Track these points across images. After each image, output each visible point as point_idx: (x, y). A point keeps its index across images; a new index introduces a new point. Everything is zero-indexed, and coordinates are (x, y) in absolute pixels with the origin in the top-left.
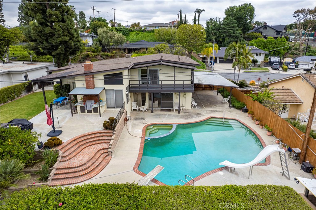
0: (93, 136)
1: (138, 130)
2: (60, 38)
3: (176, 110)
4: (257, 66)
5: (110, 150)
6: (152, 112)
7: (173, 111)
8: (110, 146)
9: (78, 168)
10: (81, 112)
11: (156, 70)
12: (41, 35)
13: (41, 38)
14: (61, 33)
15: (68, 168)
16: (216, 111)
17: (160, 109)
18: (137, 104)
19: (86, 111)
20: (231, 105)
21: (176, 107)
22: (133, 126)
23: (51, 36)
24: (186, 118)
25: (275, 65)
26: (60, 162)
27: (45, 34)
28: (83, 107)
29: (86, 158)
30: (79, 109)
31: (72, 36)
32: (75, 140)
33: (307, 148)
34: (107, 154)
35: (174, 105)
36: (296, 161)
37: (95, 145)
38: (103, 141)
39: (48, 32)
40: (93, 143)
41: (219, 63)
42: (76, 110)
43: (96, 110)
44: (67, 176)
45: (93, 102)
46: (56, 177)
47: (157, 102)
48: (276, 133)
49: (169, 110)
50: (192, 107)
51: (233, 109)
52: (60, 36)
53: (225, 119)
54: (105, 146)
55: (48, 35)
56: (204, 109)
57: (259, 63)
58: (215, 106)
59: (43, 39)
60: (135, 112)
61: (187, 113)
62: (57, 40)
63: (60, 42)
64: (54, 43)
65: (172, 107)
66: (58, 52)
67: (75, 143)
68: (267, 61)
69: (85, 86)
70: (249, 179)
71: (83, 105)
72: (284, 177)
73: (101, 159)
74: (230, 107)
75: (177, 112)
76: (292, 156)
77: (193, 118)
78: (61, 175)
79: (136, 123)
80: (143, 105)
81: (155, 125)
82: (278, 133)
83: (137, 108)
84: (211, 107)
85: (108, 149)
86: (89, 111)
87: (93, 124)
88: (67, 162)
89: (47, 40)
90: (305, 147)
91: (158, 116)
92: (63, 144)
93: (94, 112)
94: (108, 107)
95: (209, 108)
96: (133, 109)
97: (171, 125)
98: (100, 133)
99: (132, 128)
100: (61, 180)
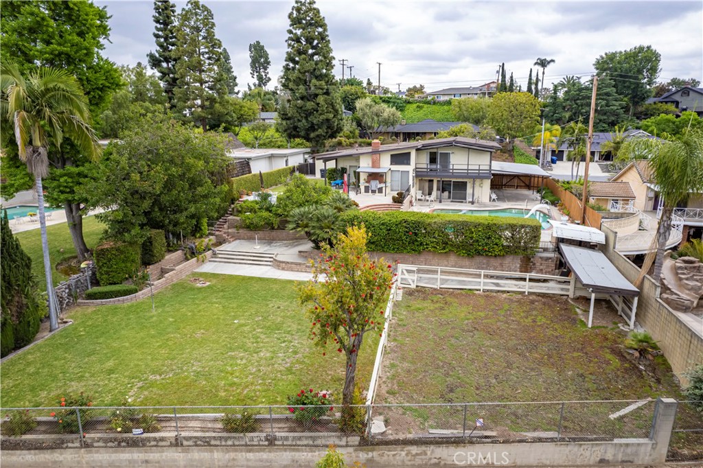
0: (383, 206)
6: (440, 202)
7: (466, 202)
10: (365, 192)
11: (447, 153)
16: (520, 204)
17: (449, 200)
18: (422, 193)
19: (370, 191)
21: (469, 199)
24: (480, 207)
28: (368, 187)
30: (362, 188)
35: (467, 195)
41: (568, 161)
43: (380, 190)
45: (378, 181)
47: (446, 193)
49: (461, 202)
50: (490, 200)
56: (505, 202)
60: (419, 202)
61: (483, 204)
69: (371, 166)
71: (367, 185)
74: (541, 203)
75: (470, 203)
77: (489, 208)
79: (422, 208)
80: (430, 194)
83: (423, 198)
84: (516, 202)
86: (373, 192)
87: (380, 200)
91: (447, 204)
93: (379, 192)
94: (392, 190)
95: (513, 203)
96: (418, 198)
98: (389, 204)
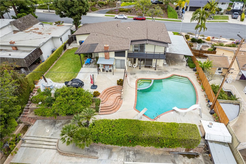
0: (112, 89)
1: (133, 84)
2: (77, 8)
3: (154, 68)
4: (220, 13)
5: (122, 97)
6: (140, 69)
8: (122, 96)
9: (110, 107)
12: (65, 6)
13: (65, 8)
14: (77, 4)
15: (105, 107)
16: (177, 69)
17: (144, 65)
18: (131, 63)
19: (105, 71)
20: (187, 64)
21: (154, 66)
22: (130, 80)
23: (71, 6)
24: (159, 75)
25: (235, 14)
26: (102, 103)
27: (67, 5)
29: (112, 102)
30: (101, 70)
31: (84, 4)
32: (105, 92)
33: (215, 104)
34: (120, 99)
35: (153, 64)
36: (209, 108)
37: (115, 94)
38: (118, 92)
39: (69, 4)
40: (113, 93)
41: (189, 11)
42: (99, 70)
43: (110, 71)
44: (106, 110)
46: (102, 111)
47: (143, 62)
48: (206, 91)
49: (149, 67)
50: (163, 65)
51: (188, 67)
52: (77, 6)
53: (181, 76)
54: (119, 95)
55: (69, 6)
56: (170, 67)
57: (222, 11)
58: (177, 65)
59: (66, 9)
60: (130, 68)
61: (160, 70)
62: (75, 9)
63: (77, 11)
64: (73, 12)
65: (151, 65)
66: (76, 18)
67: (105, 93)
68: (229, 10)
70: (184, 116)
71: (104, 68)
72: (200, 116)
73: (118, 102)
74: (186, 65)
75: (154, 69)
76: (208, 105)
77: (163, 75)
78: (103, 110)
79: (132, 78)
80: (135, 63)
81: (142, 79)
82: (207, 91)
83: (131, 65)
84: (175, 65)
85: (121, 96)
87: (111, 80)
88: (104, 104)
89: (68, 10)
90: (214, 103)
91: (143, 72)
92: (101, 94)
94: (116, 68)
95: (174, 66)
96: (129, 66)
97: (150, 80)
98: (116, 87)
99: (130, 81)
100: (104, 112)
